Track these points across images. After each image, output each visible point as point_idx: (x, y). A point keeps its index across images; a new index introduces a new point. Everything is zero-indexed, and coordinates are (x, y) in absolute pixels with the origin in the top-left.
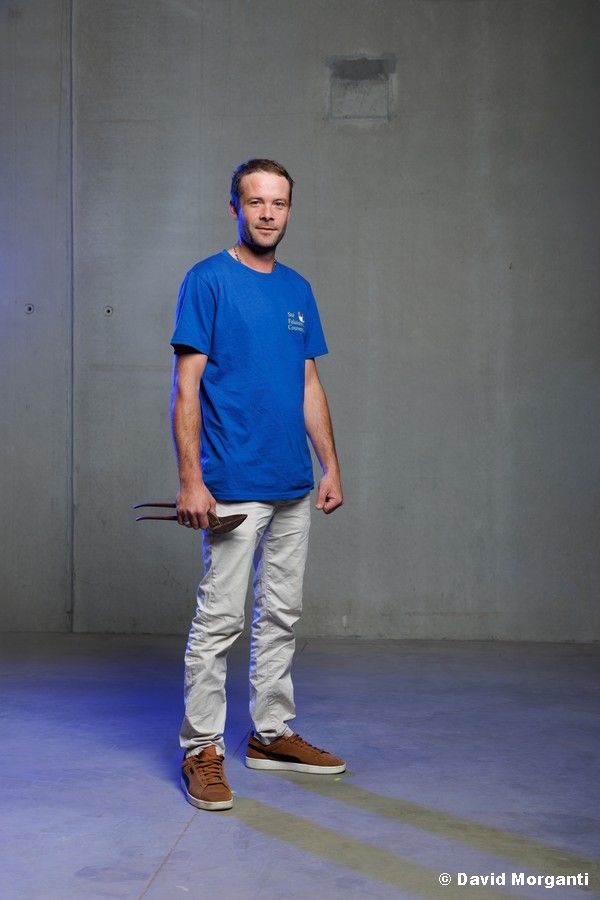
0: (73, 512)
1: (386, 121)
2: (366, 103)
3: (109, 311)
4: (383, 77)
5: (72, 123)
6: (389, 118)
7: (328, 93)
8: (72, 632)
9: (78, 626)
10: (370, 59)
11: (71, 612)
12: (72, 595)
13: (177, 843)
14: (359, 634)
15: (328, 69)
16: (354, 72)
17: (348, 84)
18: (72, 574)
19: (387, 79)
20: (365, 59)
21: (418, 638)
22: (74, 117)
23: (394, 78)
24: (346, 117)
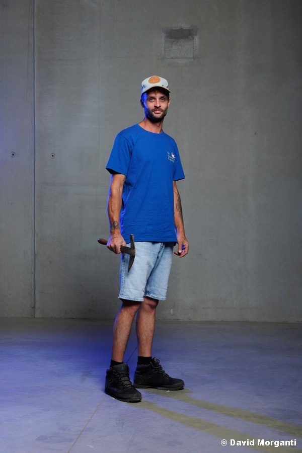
0: (35, 257)
1: (193, 60)
2: (183, 50)
3: (53, 156)
4: (191, 38)
5: (34, 61)
6: (194, 58)
7: (164, 46)
8: (34, 317)
9: (37, 315)
10: (184, 29)
11: (34, 307)
12: (35, 299)
13: (88, 423)
14: (179, 318)
15: (163, 34)
16: (176, 35)
17: (174, 41)
18: (35, 288)
19: (193, 39)
20: (182, 29)
21: (209, 320)
22: (35, 58)
23: (196, 38)
24: (172, 58)
